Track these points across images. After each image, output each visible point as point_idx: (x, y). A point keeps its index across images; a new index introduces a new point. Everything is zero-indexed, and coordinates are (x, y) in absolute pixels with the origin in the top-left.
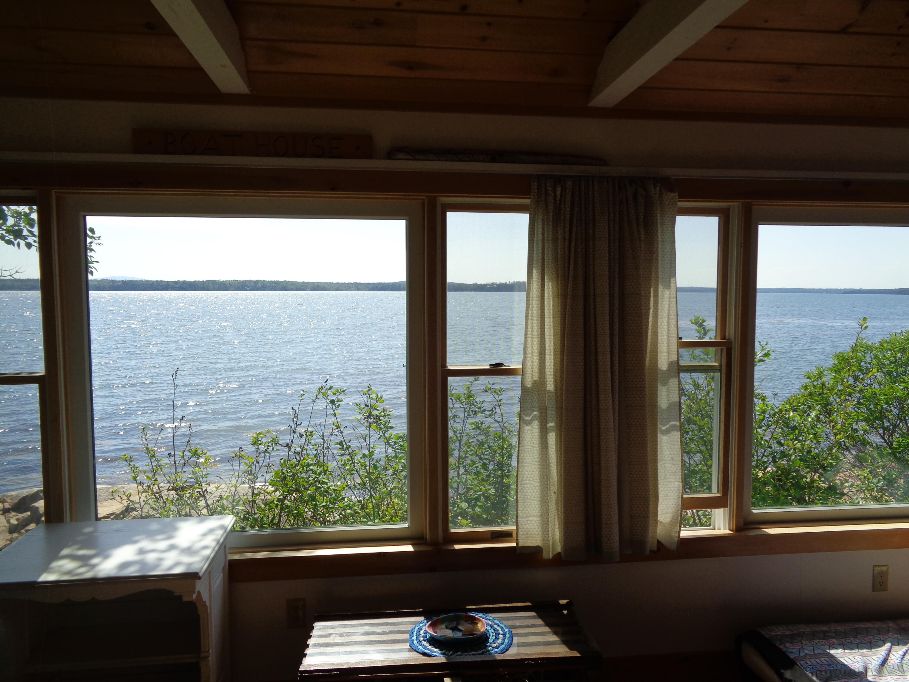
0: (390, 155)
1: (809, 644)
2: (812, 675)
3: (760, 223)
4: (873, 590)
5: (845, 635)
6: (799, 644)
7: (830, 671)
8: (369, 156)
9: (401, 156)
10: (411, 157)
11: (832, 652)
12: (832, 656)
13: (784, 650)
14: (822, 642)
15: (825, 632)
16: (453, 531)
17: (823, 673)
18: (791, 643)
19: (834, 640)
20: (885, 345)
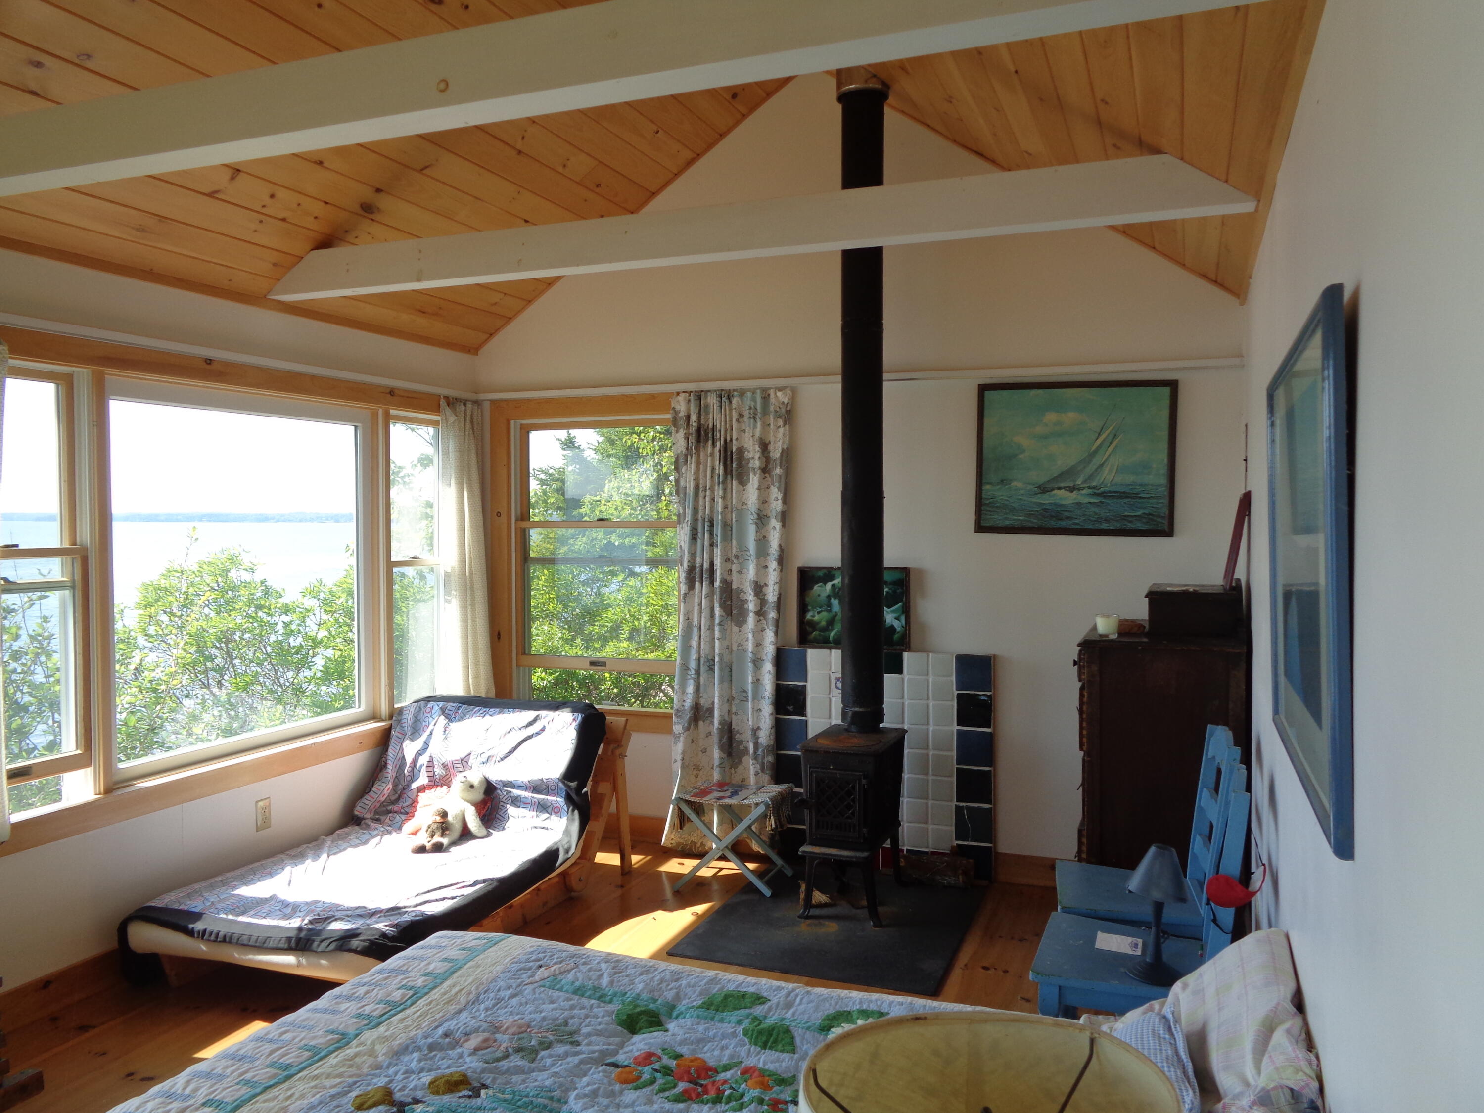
1: (211, 894)
2: (226, 914)
3: (112, 397)
4: (257, 831)
5: (243, 876)
6: (200, 898)
7: (243, 905)
11: (237, 892)
12: (239, 895)
13: (186, 908)
14: (224, 889)
15: (222, 881)
17: (237, 910)
18: (191, 900)
19: (235, 883)
20: (205, 567)
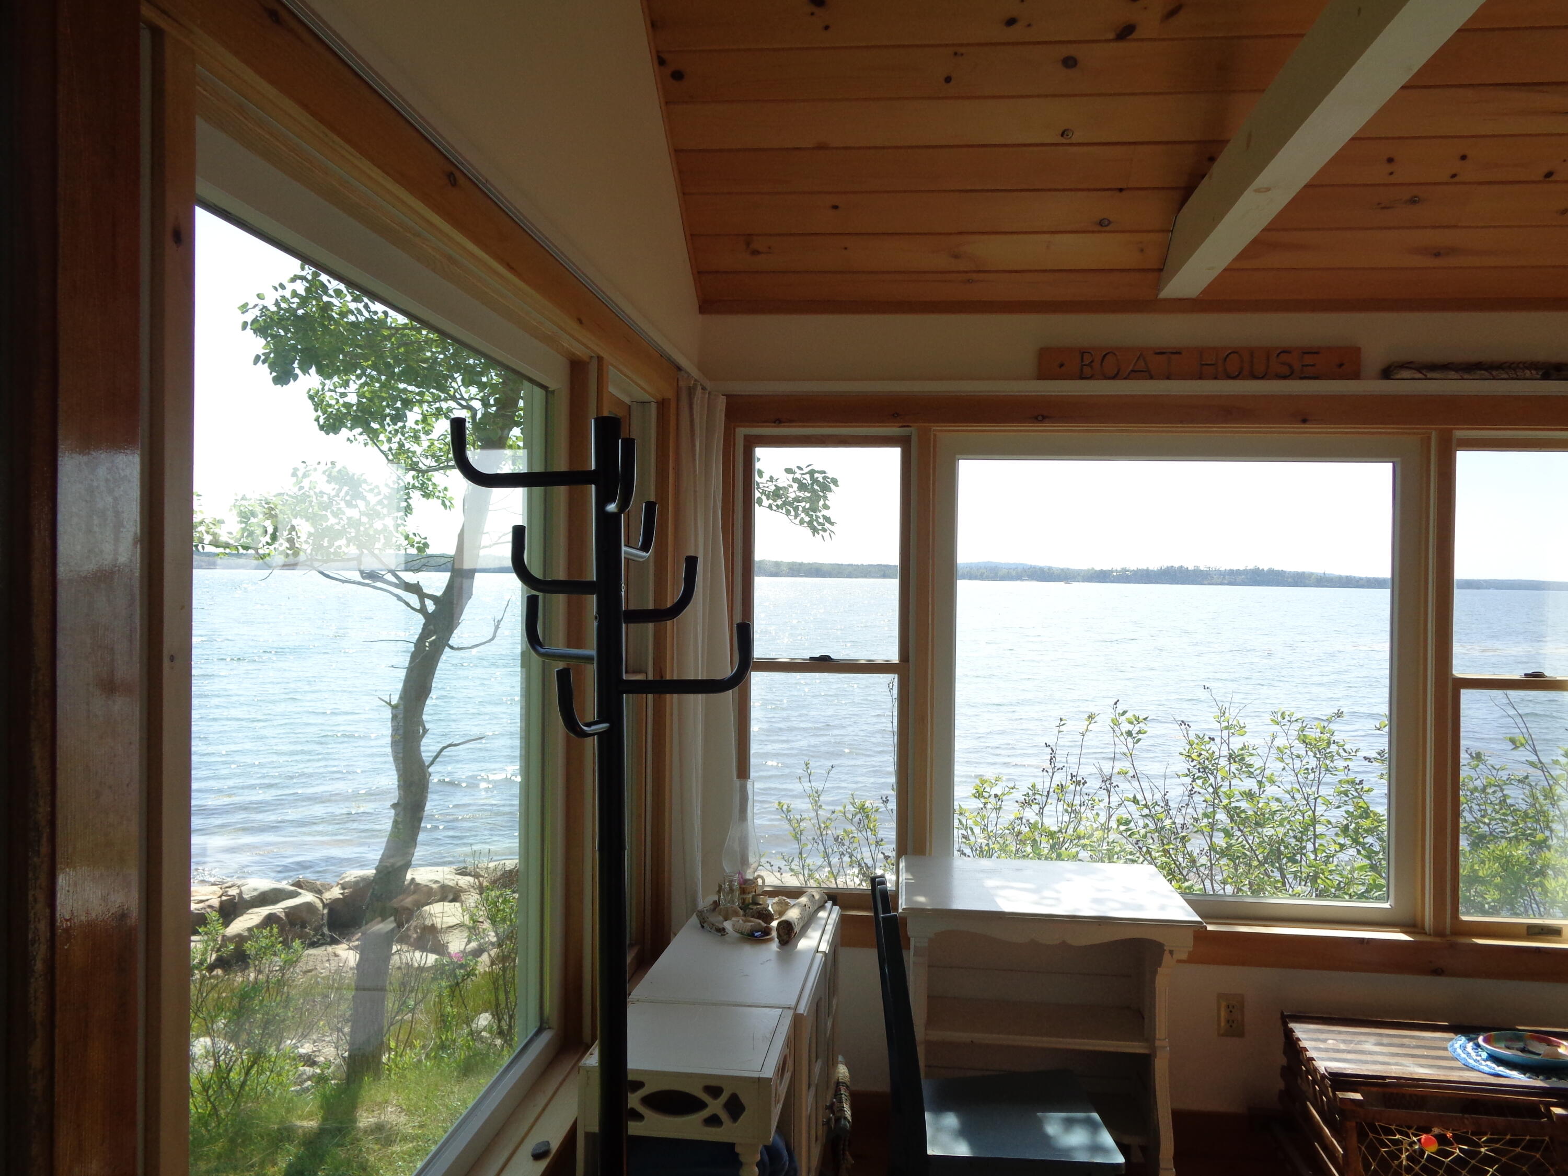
0: (1387, 373)
8: (1355, 375)
9: (1405, 374)
10: (1420, 376)
16: (1465, 918)
